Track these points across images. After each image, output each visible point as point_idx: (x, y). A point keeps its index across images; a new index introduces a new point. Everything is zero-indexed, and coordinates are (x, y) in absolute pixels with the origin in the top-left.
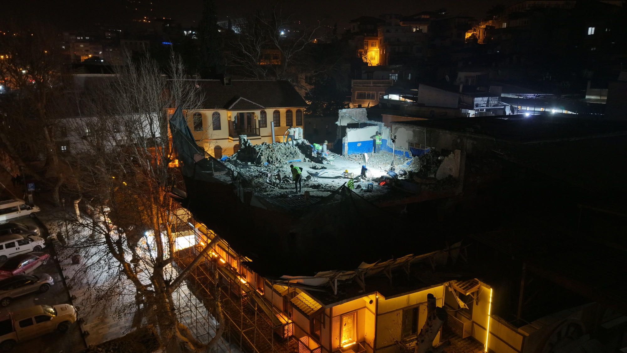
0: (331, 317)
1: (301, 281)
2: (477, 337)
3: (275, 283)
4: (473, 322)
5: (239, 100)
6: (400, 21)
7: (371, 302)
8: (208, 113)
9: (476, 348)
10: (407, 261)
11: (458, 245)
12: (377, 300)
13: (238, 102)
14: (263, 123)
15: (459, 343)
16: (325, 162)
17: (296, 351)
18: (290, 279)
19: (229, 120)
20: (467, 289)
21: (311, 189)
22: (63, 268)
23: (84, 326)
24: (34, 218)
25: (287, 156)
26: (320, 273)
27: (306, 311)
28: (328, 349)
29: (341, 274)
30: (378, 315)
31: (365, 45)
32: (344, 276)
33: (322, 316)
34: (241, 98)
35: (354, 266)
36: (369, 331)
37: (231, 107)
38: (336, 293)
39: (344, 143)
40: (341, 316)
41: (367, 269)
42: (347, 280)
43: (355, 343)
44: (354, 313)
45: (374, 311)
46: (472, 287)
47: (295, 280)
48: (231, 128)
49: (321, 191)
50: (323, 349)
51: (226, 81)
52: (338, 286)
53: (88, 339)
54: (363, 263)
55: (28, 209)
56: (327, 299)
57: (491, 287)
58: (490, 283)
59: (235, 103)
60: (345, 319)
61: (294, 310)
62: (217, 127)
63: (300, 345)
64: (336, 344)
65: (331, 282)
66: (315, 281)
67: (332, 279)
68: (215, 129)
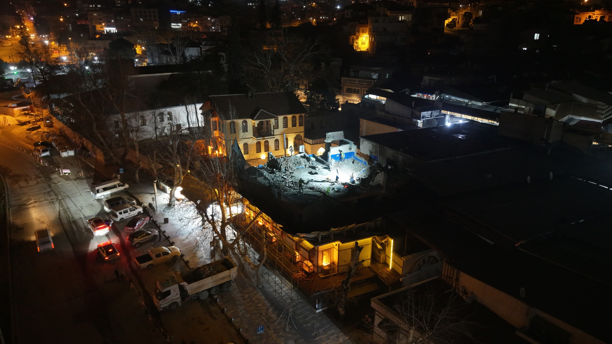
0: (318, 251)
1: (305, 236)
2: (387, 263)
3: (294, 236)
4: (386, 255)
5: (260, 112)
6: (388, 10)
7: (336, 245)
8: (240, 121)
9: (387, 267)
10: (353, 227)
11: (380, 219)
12: (339, 244)
13: (260, 113)
14: (277, 127)
15: (380, 265)
16: (317, 169)
17: (302, 267)
18: (300, 235)
19: (253, 126)
20: (382, 240)
21: (309, 189)
22: (160, 226)
23: (185, 258)
24: (126, 191)
25: (296, 165)
26: (313, 232)
27: (308, 249)
28: (317, 266)
29: (322, 233)
30: (339, 251)
31: (357, 32)
32: (324, 233)
33: (314, 252)
34: (261, 110)
35: (328, 229)
36: (335, 258)
37: (255, 118)
38: (320, 241)
39: (329, 156)
40: (323, 251)
41: (334, 231)
42: (325, 235)
43: (329, 264)
44: (329, 250)
45: (338, 249)
46: (384, 239)
47: (302, 235)
48: (255, 131)
49: (314, 191)
50: (315, 266)
51: (249, 95)
52: (321, 238)
53: (189, 264)
54: (332, 228)
55: (123, 186)
56: (316, 243)
57: (392, 239)
58: (392, 238)
59: (257, 115)
60: (324, 252)
61: (301, 248)
62: (245, 129)
63: (304, 264)
64: (320, 263)
65: (318, 237)
66: (311, 236)
67: (318, 235)
68: (243, 132)
